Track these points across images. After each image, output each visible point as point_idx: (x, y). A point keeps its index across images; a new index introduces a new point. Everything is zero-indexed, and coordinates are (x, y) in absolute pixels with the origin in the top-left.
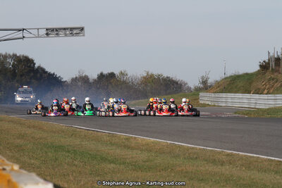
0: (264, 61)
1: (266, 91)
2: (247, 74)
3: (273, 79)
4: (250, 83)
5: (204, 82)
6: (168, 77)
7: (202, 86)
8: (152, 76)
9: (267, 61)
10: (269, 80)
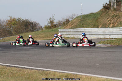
0: (106, 3)
1: (111, 25)
2: (92, 14)
3: (116, 16)
4: (97, 20)
5: (52, 22)
6: (26, 20)
7: (50, 25)
8: (14, 19)
9: (108, 3)
10: (113, 16)
